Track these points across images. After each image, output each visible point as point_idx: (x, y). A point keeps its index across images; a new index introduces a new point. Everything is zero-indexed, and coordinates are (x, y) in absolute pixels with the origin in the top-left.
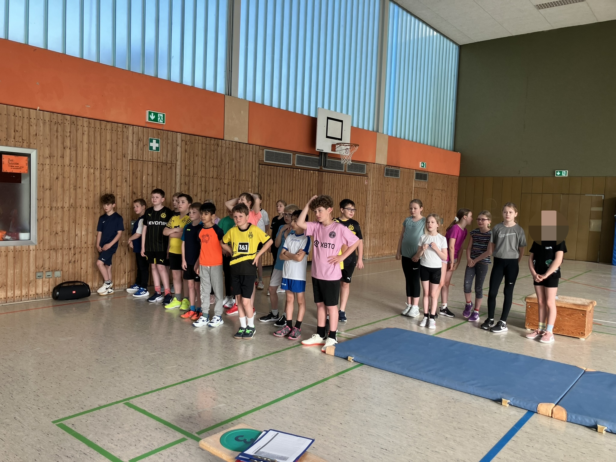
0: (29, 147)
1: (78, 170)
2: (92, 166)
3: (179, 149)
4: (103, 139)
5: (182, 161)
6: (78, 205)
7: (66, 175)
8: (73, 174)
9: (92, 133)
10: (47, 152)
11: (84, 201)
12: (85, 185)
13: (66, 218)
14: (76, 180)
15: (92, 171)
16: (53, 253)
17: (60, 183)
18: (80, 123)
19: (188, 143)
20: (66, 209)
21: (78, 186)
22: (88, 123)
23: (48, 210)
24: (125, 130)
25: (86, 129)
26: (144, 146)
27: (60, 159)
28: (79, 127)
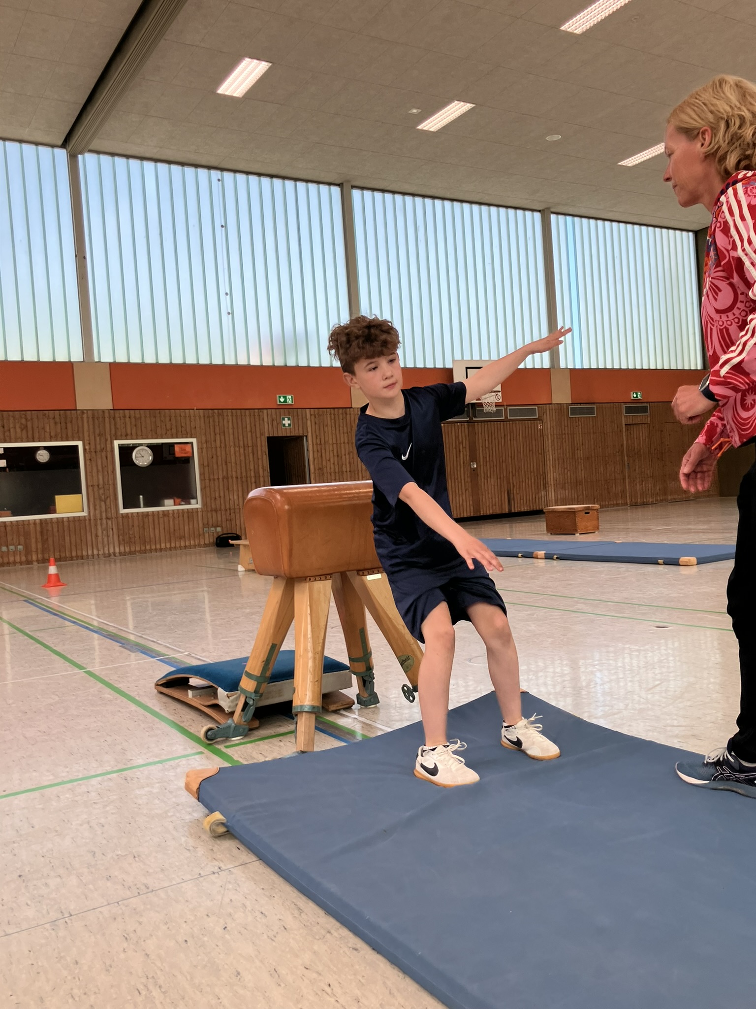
0: (191, 437)
1: (227, 449)
2: (237, 445)
3: (309, 422)
4: (244, 423)
5: (313, 432)
6: (229, 476)
7: (219, 454)
8: (223, 453)
9: (235, 421)
10: (204, 438)
11: (234, 473)
12: (233, 460)
13: (221, 487)
14: (226, 457)
15: (237, 449)
16: (214, 513)
17: (214, 460)
18: (225, 415)
19: (317, 416)
20: (221, 480)
21: (228, 461)
22: (231, 413)
23: (207, 481)
24: (261, 414)
25: (230, 417)
26: (277, 424)
27: (213, 443)
28: (226, 418)
